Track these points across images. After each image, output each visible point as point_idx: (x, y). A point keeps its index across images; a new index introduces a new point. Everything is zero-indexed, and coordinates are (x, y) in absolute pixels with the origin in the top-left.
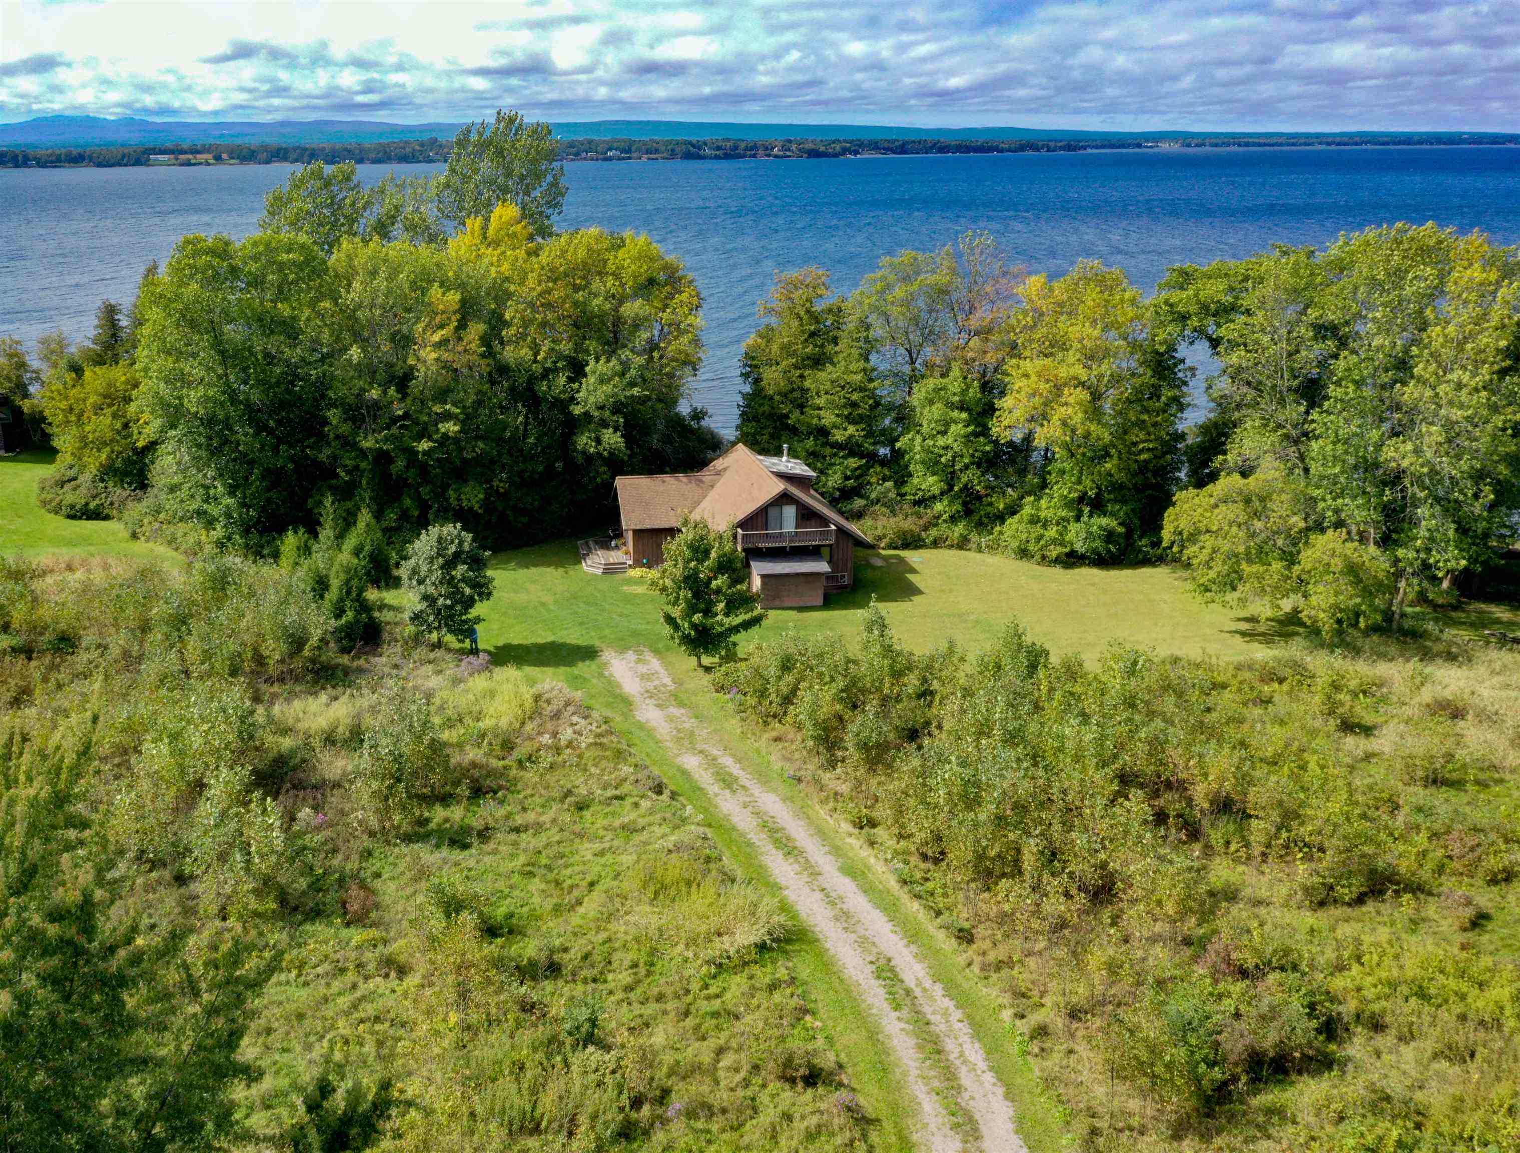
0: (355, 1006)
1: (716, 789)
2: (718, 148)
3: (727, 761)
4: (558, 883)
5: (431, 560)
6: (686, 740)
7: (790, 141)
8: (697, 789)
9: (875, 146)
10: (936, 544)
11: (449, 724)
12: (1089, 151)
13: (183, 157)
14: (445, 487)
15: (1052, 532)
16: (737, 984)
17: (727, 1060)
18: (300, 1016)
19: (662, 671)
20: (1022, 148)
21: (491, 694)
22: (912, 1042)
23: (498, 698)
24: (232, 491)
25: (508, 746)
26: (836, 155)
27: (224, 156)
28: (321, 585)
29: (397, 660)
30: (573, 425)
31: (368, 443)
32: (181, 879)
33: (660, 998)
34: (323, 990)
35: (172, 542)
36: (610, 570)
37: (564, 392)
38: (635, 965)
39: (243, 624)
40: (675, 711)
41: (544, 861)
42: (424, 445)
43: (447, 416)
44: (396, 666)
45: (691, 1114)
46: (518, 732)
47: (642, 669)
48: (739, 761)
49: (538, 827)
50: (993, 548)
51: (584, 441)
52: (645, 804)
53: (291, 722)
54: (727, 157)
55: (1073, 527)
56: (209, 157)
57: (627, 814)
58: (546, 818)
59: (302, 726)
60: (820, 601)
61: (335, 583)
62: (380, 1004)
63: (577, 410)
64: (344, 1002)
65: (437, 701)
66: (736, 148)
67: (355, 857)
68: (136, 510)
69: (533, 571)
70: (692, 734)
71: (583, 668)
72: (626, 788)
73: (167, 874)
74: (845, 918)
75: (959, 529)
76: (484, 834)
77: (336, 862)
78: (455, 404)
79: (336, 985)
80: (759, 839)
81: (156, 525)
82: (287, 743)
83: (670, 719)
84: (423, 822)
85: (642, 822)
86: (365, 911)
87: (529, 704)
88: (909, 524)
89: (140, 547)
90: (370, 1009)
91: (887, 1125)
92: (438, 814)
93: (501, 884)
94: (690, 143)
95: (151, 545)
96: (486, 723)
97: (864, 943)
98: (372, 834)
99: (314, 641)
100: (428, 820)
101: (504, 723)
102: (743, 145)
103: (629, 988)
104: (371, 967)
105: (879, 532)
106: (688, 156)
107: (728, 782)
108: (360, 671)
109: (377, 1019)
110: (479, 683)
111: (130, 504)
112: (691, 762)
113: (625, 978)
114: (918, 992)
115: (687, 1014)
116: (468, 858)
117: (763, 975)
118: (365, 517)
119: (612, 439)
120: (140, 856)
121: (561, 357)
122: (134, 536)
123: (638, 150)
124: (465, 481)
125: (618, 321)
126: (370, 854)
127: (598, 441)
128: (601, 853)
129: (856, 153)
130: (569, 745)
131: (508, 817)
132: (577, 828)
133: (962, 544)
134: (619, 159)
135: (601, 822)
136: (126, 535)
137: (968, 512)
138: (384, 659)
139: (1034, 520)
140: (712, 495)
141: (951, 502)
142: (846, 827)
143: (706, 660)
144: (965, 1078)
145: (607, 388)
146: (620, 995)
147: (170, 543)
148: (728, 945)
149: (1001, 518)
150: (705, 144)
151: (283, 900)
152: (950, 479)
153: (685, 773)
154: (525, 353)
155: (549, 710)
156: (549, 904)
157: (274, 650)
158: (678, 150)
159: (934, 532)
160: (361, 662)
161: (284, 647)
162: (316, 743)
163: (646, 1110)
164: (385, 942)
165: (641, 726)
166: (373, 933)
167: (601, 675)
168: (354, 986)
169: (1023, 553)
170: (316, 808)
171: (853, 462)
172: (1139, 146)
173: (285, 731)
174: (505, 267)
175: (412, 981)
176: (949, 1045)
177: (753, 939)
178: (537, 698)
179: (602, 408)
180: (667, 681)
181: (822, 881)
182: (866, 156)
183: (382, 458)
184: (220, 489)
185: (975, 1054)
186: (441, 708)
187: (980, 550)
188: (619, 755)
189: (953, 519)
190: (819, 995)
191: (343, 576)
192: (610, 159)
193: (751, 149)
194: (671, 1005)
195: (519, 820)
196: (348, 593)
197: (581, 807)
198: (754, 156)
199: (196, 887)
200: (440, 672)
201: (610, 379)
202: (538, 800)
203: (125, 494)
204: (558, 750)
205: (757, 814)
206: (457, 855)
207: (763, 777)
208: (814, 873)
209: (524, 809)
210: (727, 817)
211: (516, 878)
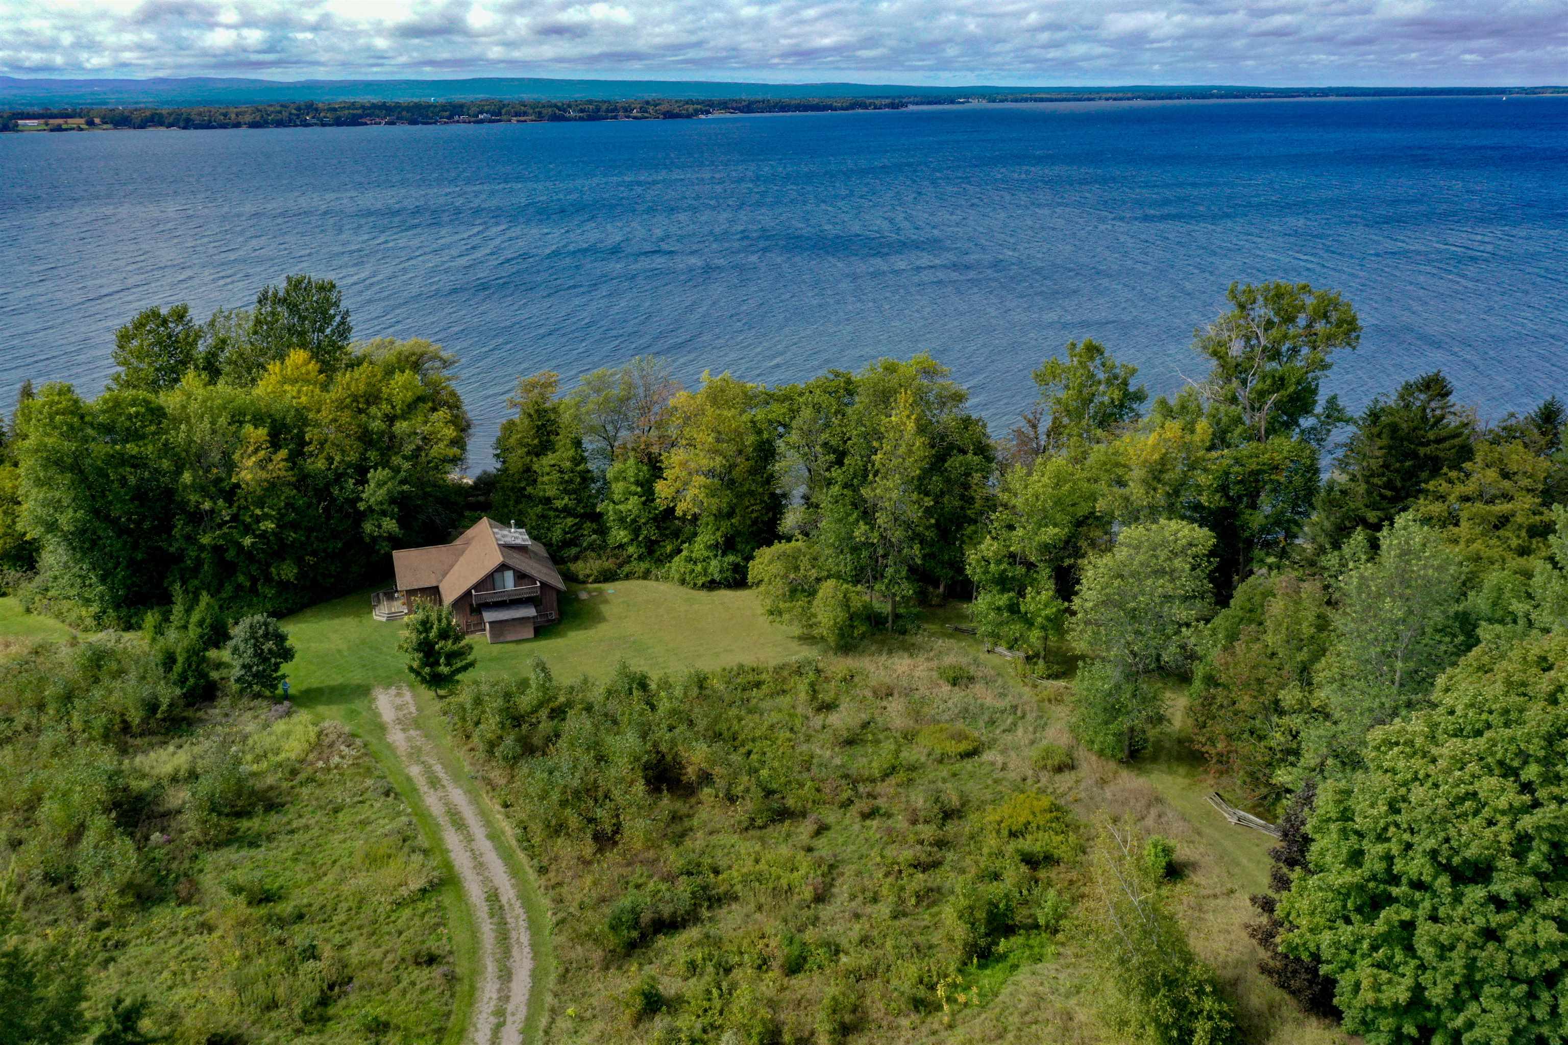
0: (181, 953)
1: (426, 789)
2: (582, 111)
3: (438, 768)
4: (313, 863)
5: (246, 641)
6: (415, 754)
7: (648, 103)
8: (415, 790)
9: (724, 106)
10: (627, 577)
11: (257, 759)
12: (911, 108)
13: (52, 122)
14: (269, 565)
15: (699, 568)
16: (407, 912)
17: (390, 957)
18: (148, 963)
19: (411, 701)
20: (852, 106)
21: (287, 734)
22: (493, 935)
23: (292, 737)
24: (103, 580)
25: (294, 772)
26: (689, 116)
27: (97, 121)
28: (169, 660)
29: (227, 710)
30: (361, 516)
31: (205, 540)
32: (73, 889)
33: (360, 928)
34: (163, 946)
35: (59, 615)
36: (392, 618)
37: (353, 492)
38: (350, 909)
39: (113, 699)
40: (413, 733)
41: (307, 850)
42: (248, 541)
43: (266, 517)
44: (226, 715)
45: (362, 988)
46: (302, 761)
47: (398, 701)
48: (445, 766)
49: (307, 827)
50: (666, 578)
51: (368, 527)
52: (377, 805)
53: (147, 769)
54: (591, 118)
55: (714, 563)
56: (81, 121)
57: (365, 812)
58: (312, 821)
59: (155, 772)
60: (531, 635)
61: (180, 660)
62: (195, 950)
63: (362, 506)
64: (174, 951)
65: (250, 742)
66: (598, 110)
67: (187, 861)
68: (28, 588)
69: (337, 622)
70: (420, 750)
71: (359, 705)
72: (368, 794)
73: (64, 885)
74: (480, 866)
75: (644, 566)
76: (270, 838)
77: (174, 866)
78: (270, 507)
79: (171, 942)
80: (443, 821)
81: (46, 602)
82: (145, 784)
83: (409, 739)
84: (233, 831)
85: (373, 817)
86: (191, 896)
87: (313, 737)
88: (609, 564)
89: (33, 619)
90: (190, 954)
91: (466, 981)
92: (244, 824)
93: (278, 868)
94: (556, 106)
95: (41, 618)
96: (282, 756)
97: (486, 881)
98: (198, 844)
99: (164, 707)
100: (238, 829)
101: (293, 756)
102: (604, 107)
103: (343, 924)
104: (193, 929)
105: (588, 572)
106: (555, 118)
107: (434, 782)
108: (200, 720)
109: (194, 959)
110: (280, 726)
111: (24, 584)
112: (415, 771)
113: (343, 917)
114: (506, 907)
115: (373, 934)
116: (259, 854)
117: (421, 907)
118: (205, 598)
119: (390, 525)
120: (46, 876)
121: (349, 465)
122: (28, 611)
123: (508, 113)
124: (284, 559)
125: (392, 437)
126: (196, 857)
127: (380, 526)
128: (344, 841)
129: (708, 112)
130: (337, 767)
131: (289, 823)
132: (331, 826)
133: (646, 576)
134: (491, 121)
135: (348, 820)
136: (21, 609)
137: (651, 552)
138: (217, 711)
139: (689, 560)
140: (462, 560)
141: (638, 546)
142: (498, 807)
143: (442, 692)
144: (515, 952)
145: (383, 491)
146: (338, 928)
147: (57, 617)
148: (404, 891)
149: (670, 557)
150: (570, 106)
151: (139, 896)
152: (636, 532)
153: (409, 779)
154: (321, 464)
155: (327, 741)
156: (305, 878)
157: (135, 717)
158: (544, 111)
159: (626, 569)
160: (200, 714)
161: (142, 713)
162: (165, 782)
163: (337, 989)
164: (202, 913)
165: (389, 746)
166: (196, 908)
167: (370, 708)
168: (182, 942)
169: (683, 582)
170: (163, 830)
171: (570, 521)
172: (952, 102)
173: (144, 776)
174: (304, 399)
175: (216, 935)
176: (514, 935)
177: (418, 887)
178: (319, 734)
179: (381, 503)
180: (413, 709)
181: (474, 845)
182: (716, 115)
183: (217, 550)
184: (94, 579)
185: (525, 938)
186: (253, 748)
187: (657, 579)
188: (369, 771)
189: (640, 558)
190: (452, 915)
191: (185, 655)
192: (481, 122)
193: (613, 111)
194: (365, 931)
195: (295, 825)
196: (190, 666)
197: (336, 811)
198: (615, 117)
199: (84, 893)
200: (256, 717)
201: (385, 483)
202: (310, 809)
203: (19, 575)
204: (329, 770)
205: (446, 804)
206: (253, 852)
207: (456, 777)
208: (469, 839)
209: (300, 816)
210: (428, 808)
211: (289, 863)
